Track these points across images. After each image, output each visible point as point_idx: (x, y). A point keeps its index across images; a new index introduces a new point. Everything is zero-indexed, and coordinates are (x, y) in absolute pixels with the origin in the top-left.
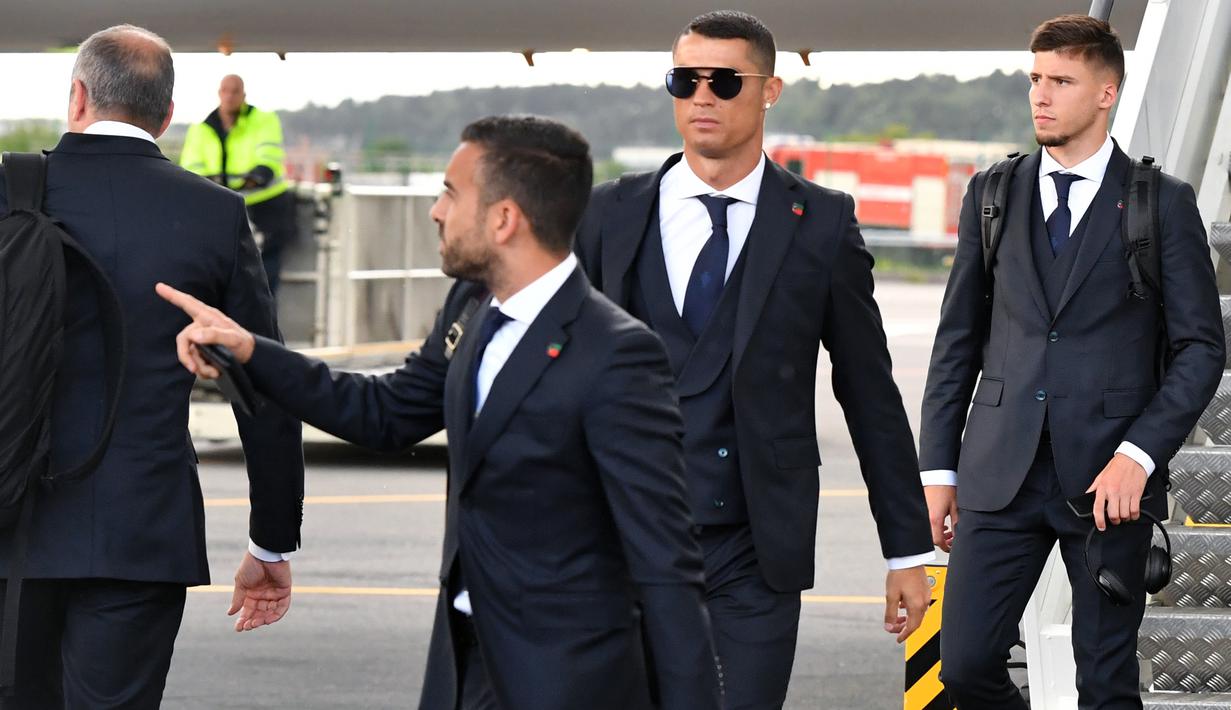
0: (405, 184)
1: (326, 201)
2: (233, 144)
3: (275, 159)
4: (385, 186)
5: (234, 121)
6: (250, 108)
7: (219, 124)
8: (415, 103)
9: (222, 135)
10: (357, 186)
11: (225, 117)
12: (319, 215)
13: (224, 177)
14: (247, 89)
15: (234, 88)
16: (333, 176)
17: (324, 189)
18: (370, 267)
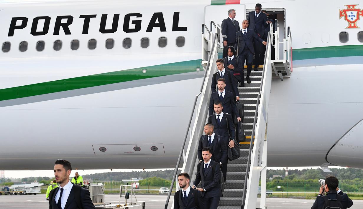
0: (97, 185)
1: (88, 187)
2: (77, 181)
3: (82, 181)
4: (95, 185)
5: (77, 178)
6: (79, 176)
7: (76, 178)
8: (99, 174)
9: (76, 179)
10: (91, 185)
11: (76, 177)
12: (87, 188)
13: (76, 184)
14: (79, 174)
15: (77, 174)
16: (89, 184)
17: (88, 185)
18: (93, 194)
